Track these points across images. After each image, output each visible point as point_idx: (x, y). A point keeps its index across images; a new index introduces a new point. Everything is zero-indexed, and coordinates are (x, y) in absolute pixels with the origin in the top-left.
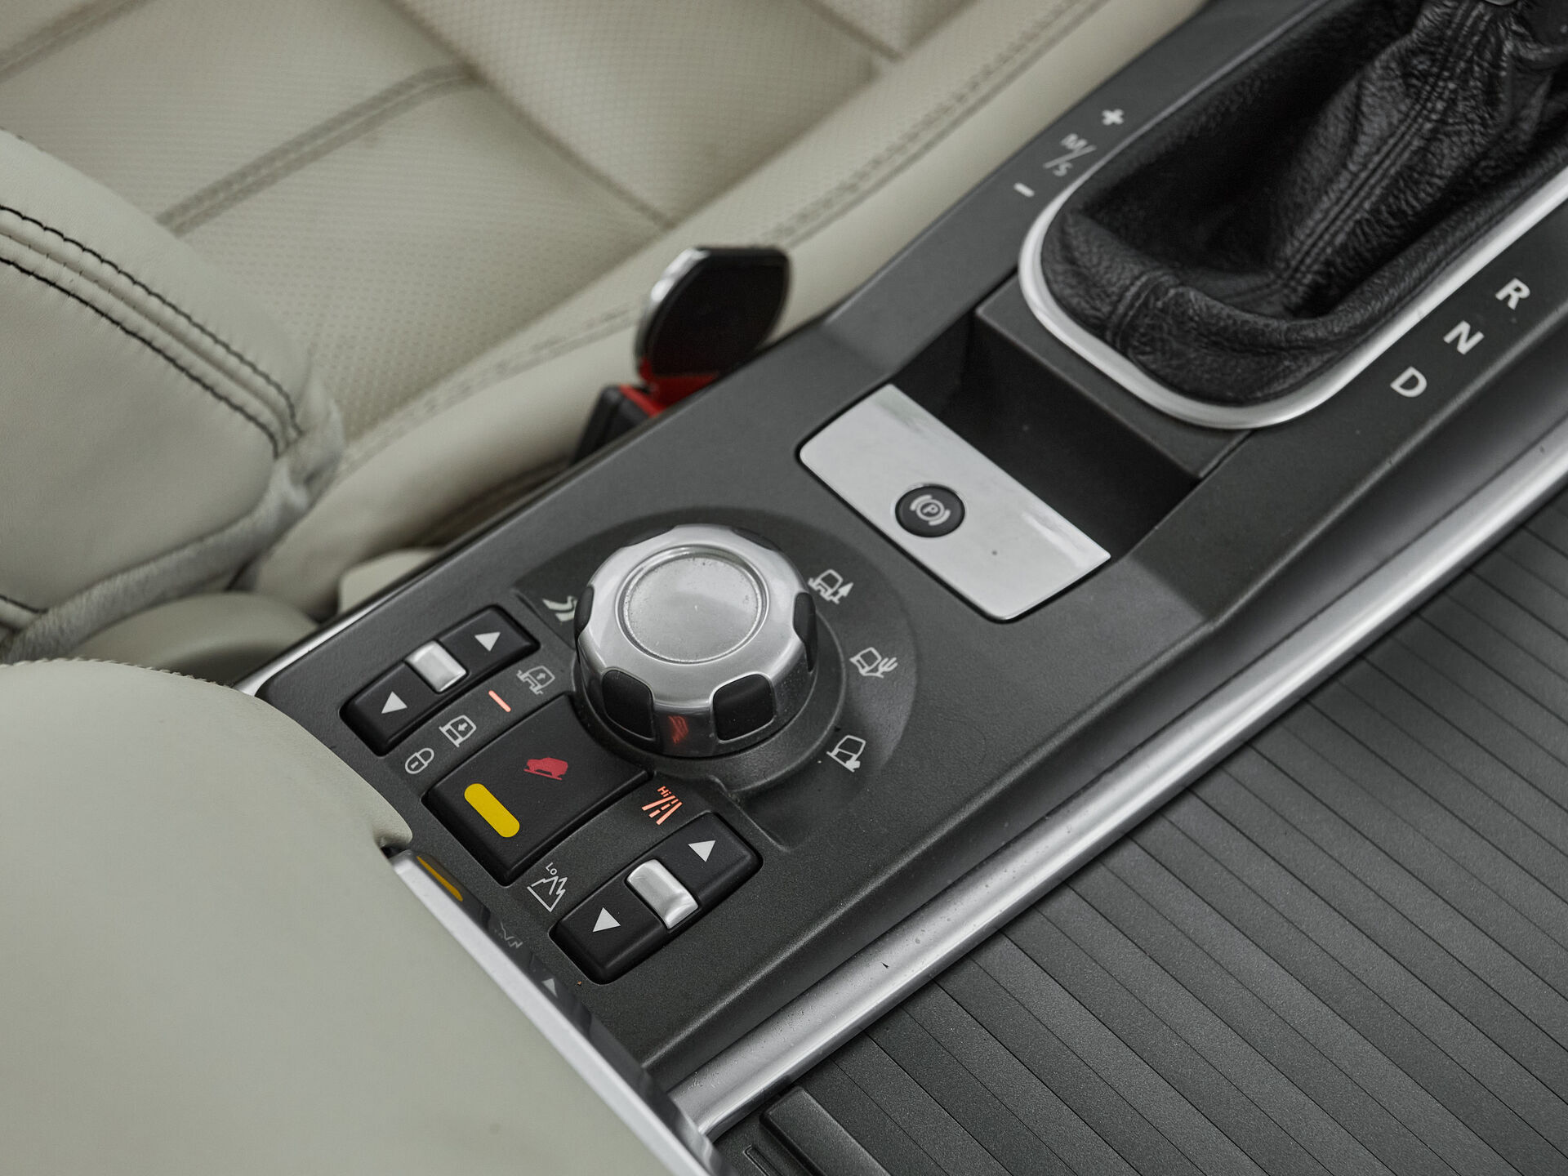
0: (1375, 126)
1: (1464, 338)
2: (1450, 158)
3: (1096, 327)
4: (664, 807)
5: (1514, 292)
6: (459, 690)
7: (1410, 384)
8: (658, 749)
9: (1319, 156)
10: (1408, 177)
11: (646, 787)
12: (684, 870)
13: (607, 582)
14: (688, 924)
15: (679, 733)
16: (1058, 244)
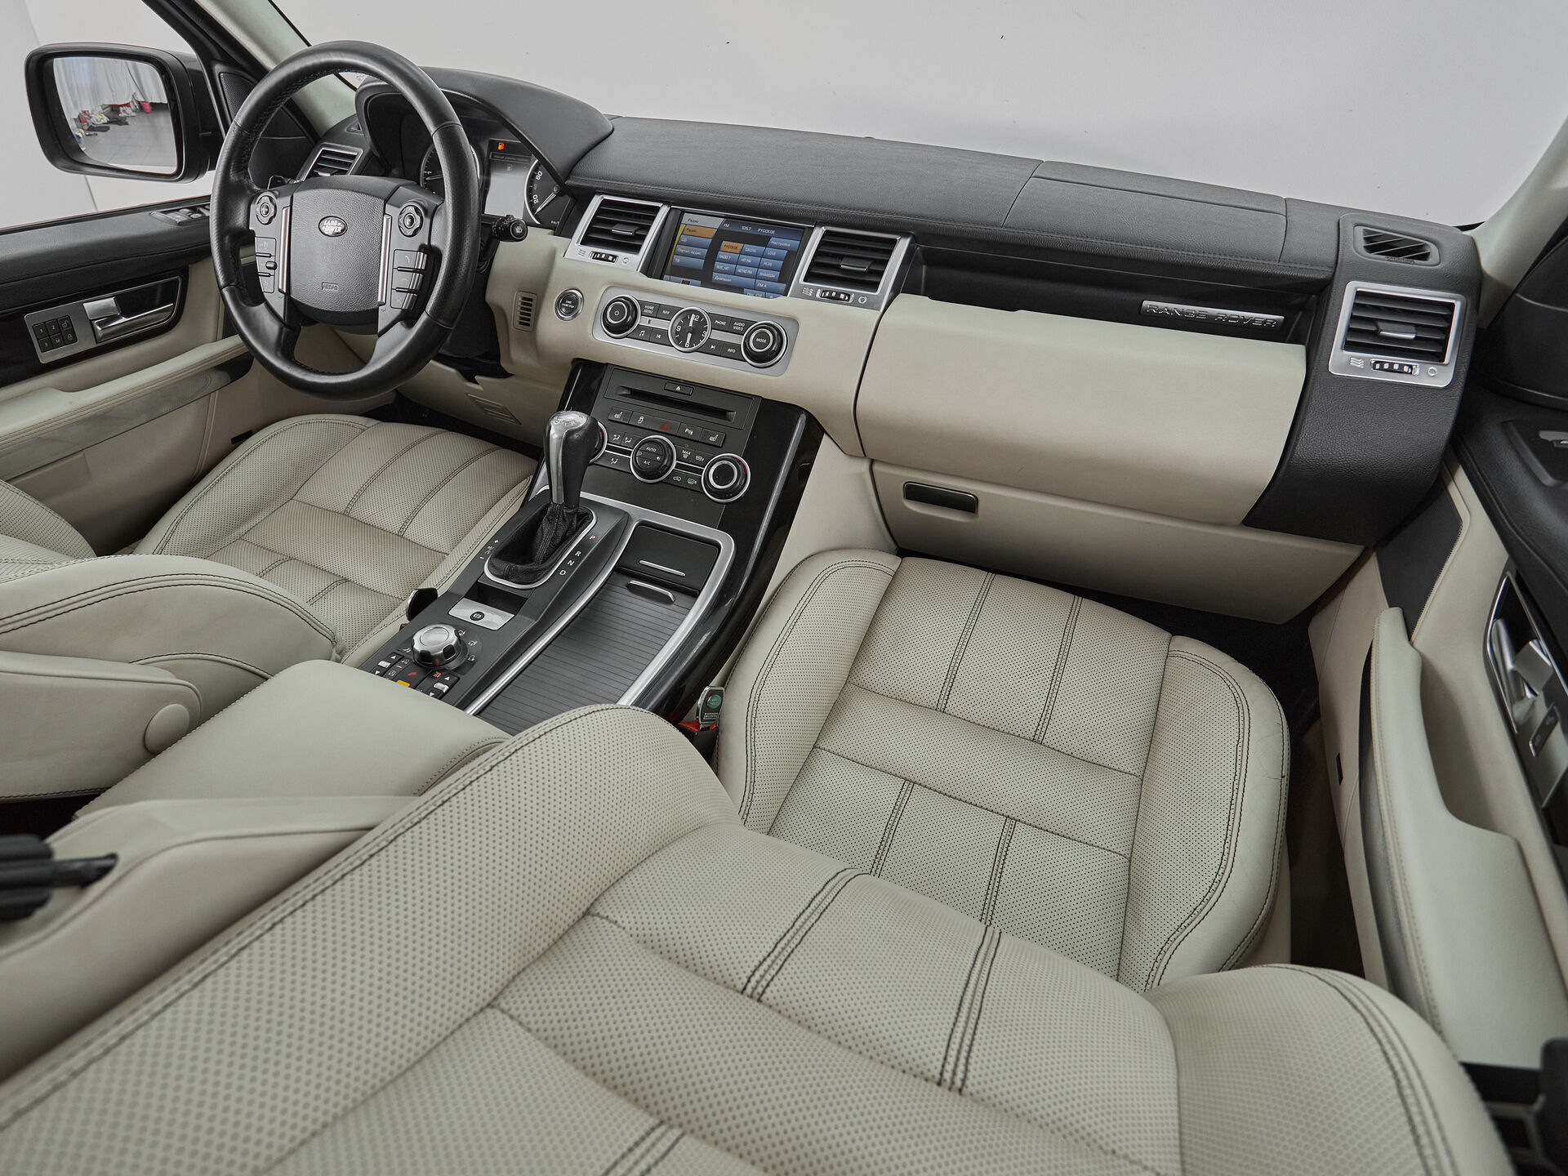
0: (546, 531)
1: (571, 563)
2: (560, 534)
3: (501, 577)
4: (438, 675)
5: (578, 553)
6: (390, 667)
7: (563, 573)
8: (434, 665)
9: (538, 540)
10: (554, 538)
11: (434, 672)
12: (445, 683)
13: (416, 638)
14: (448, 691)
15: (437, 661)
16: (491, 565)
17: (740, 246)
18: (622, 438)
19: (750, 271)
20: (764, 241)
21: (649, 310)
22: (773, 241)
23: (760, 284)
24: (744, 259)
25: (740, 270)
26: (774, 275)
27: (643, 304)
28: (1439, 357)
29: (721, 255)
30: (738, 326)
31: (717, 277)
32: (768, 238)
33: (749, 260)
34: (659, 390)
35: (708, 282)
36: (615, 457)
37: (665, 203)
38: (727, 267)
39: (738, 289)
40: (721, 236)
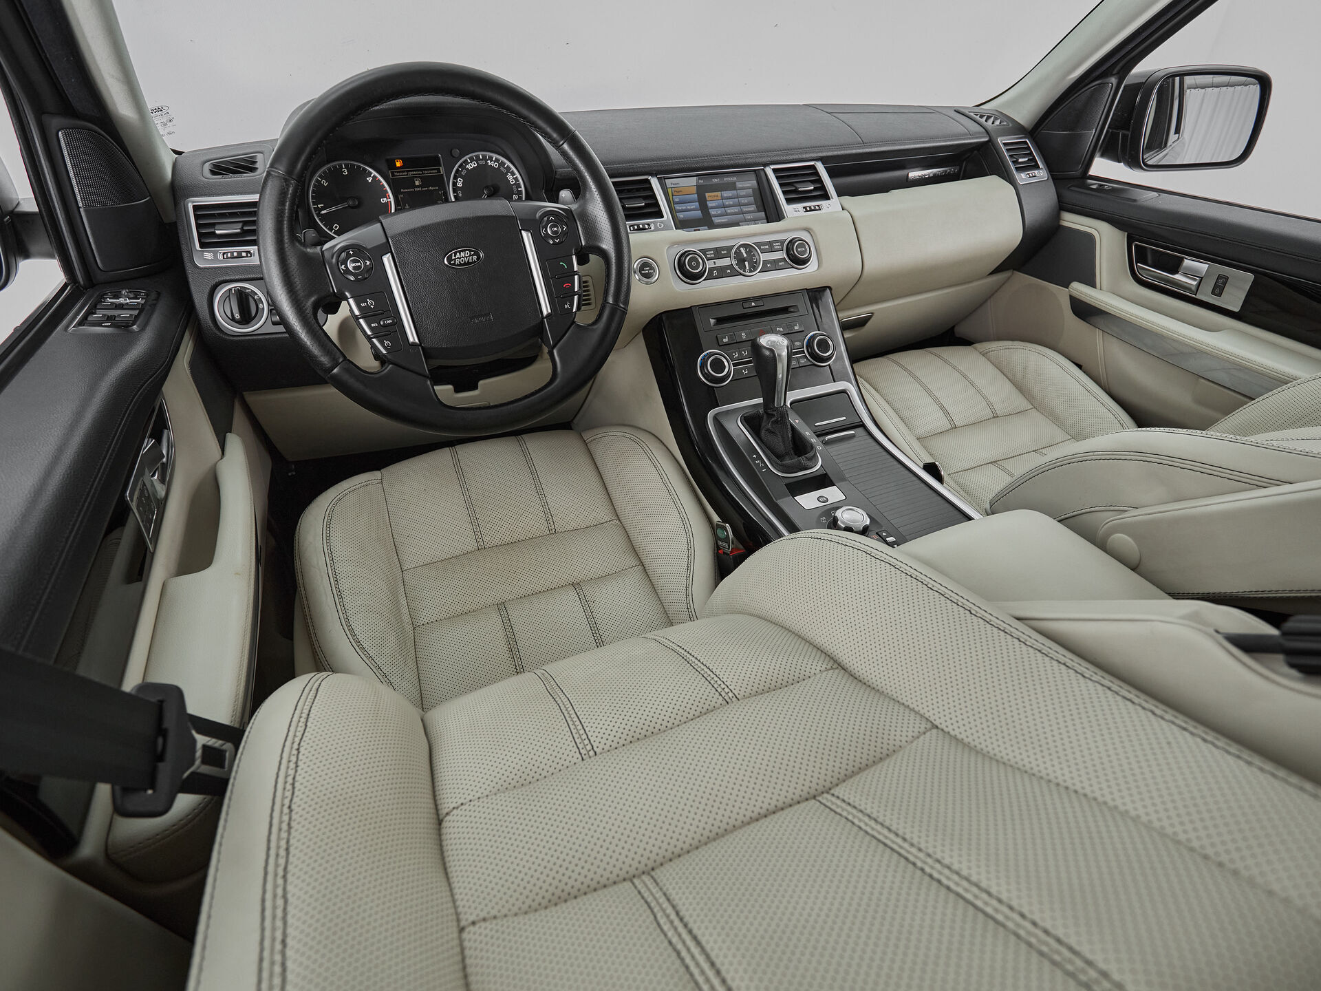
17: (719, 193)
18: (740, 353)
19: (736, 210)
20: (732, 187)
21: (711, 254)
22: (739, 185)
23: (748, 217)
24: (727, 202)
25: (729, 210)
26: (753, 208)
27: (704, 251)
28: (1036, 167)
29: (710, 204)
30: (777, 246)
31: (717, 220)
32: (734, 183)
33: (730, 202)
34: (739, 310)
35: (712, 226)
36: (744, 368)
37: (652, 174)
38: (719, 211)
39: (736, 224)
40: (701, 191)
